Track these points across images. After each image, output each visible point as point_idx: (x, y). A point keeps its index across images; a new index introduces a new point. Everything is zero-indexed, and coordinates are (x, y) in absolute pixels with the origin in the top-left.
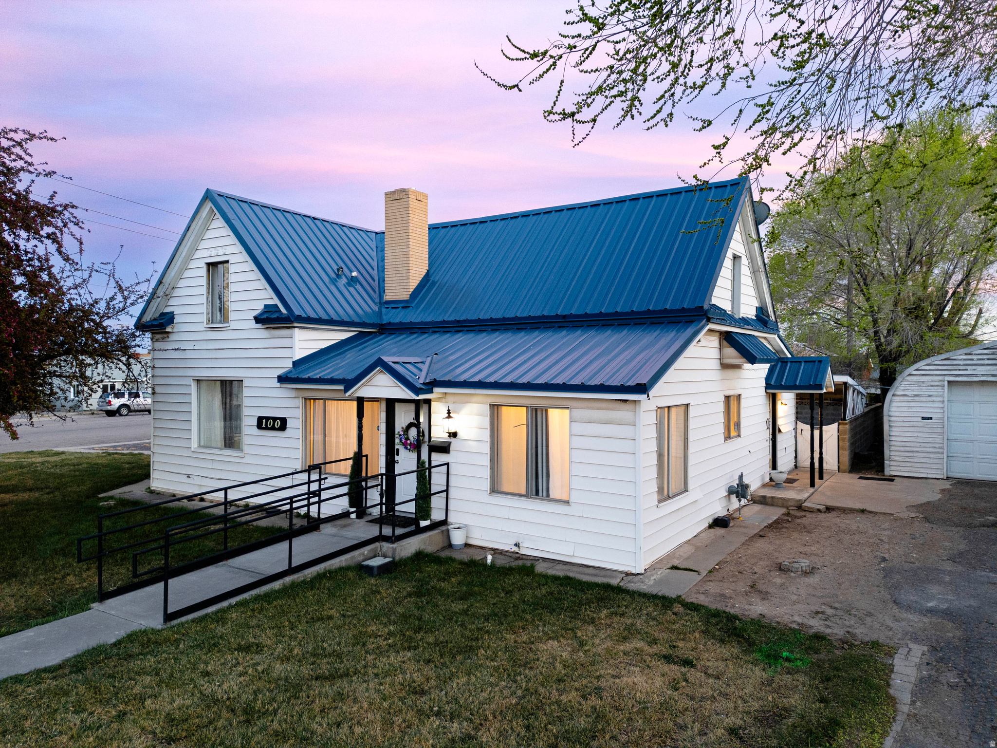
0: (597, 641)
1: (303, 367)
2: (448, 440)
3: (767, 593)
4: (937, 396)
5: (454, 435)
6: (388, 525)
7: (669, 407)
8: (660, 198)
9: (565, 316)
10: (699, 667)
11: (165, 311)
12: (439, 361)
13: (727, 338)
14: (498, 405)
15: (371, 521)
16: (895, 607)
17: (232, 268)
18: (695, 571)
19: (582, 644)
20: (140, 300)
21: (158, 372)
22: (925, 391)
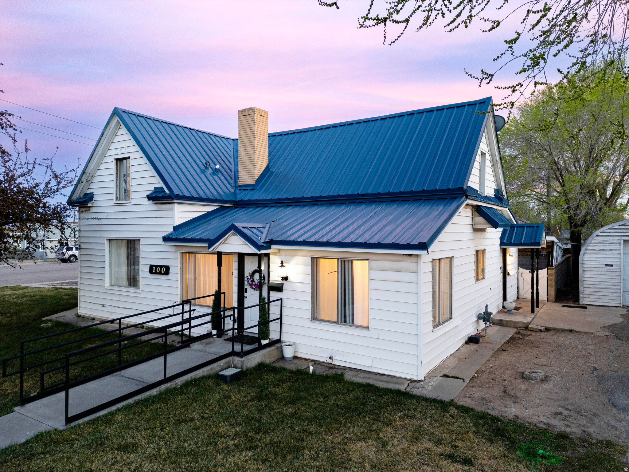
0: (395, 442)
1: (180, 231)
2: (282, 282)
3: (516, 397)
4: (616, 250)
5: (286, 279)
6: (239, 342)
7: (440, 259)
8: (429, 113)
9: (363, 195)
10: (477, 465)
11: (87, 192)
12: (275, 226)
13: (478, 210)
14: (317, 258)
15: (227, 340)
16: (614, 409)
17: (133, 162)
18: (460, 379)
19: (384, 445)
20: (69, 184)
21: (83, 234)
22: (608, 247)
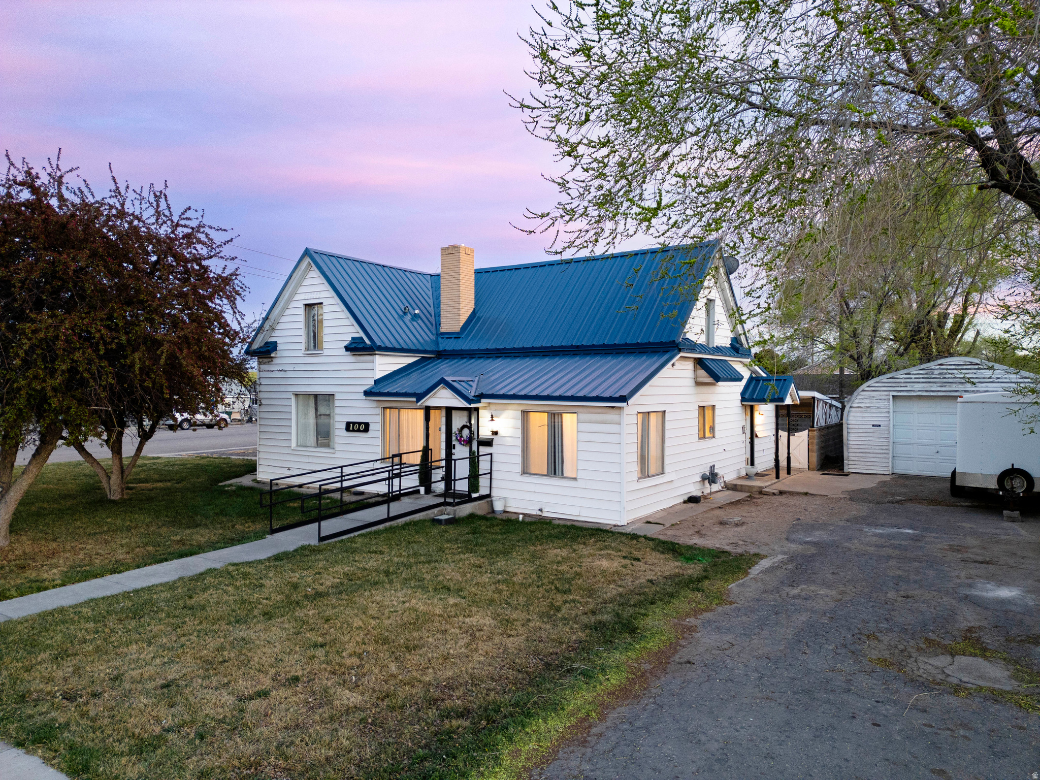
1: (382, 384)
2: (492, 437)
3: (705, 535)
4: (884, 408)
5: (495, 433)
6: (449, 497)
7: (648, 413)
9: (578, 347)
11: (269, 341)
12: (484, 380)
13: (700, 363)
14: (527, 412)
15: (436, 495)
16: (785, 541)
17: (326, 309)
18: (662, 525)
21: (264, 388)
22: (875, 404)
